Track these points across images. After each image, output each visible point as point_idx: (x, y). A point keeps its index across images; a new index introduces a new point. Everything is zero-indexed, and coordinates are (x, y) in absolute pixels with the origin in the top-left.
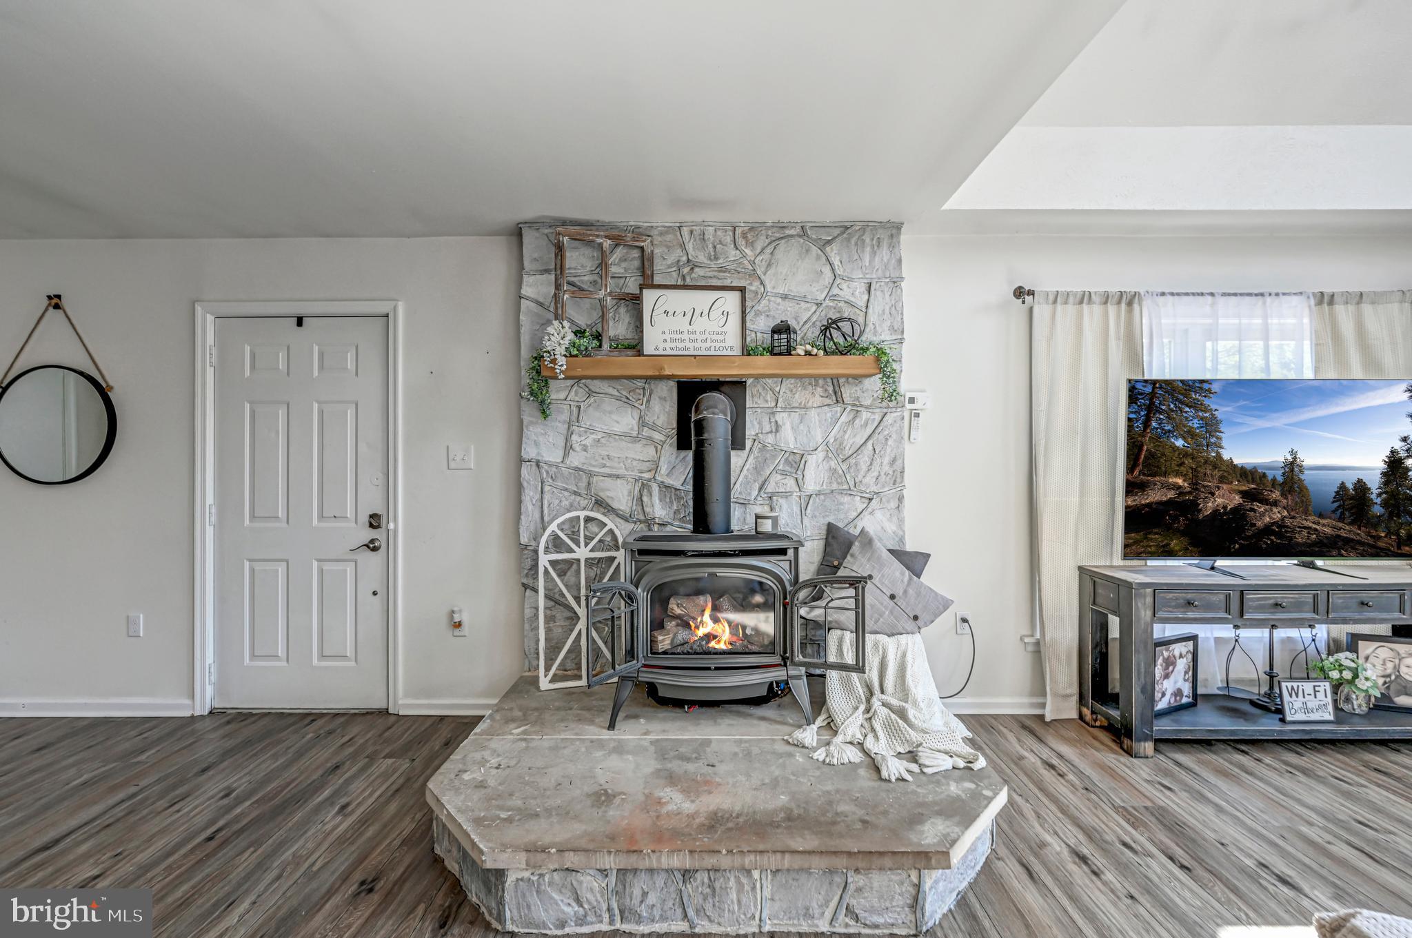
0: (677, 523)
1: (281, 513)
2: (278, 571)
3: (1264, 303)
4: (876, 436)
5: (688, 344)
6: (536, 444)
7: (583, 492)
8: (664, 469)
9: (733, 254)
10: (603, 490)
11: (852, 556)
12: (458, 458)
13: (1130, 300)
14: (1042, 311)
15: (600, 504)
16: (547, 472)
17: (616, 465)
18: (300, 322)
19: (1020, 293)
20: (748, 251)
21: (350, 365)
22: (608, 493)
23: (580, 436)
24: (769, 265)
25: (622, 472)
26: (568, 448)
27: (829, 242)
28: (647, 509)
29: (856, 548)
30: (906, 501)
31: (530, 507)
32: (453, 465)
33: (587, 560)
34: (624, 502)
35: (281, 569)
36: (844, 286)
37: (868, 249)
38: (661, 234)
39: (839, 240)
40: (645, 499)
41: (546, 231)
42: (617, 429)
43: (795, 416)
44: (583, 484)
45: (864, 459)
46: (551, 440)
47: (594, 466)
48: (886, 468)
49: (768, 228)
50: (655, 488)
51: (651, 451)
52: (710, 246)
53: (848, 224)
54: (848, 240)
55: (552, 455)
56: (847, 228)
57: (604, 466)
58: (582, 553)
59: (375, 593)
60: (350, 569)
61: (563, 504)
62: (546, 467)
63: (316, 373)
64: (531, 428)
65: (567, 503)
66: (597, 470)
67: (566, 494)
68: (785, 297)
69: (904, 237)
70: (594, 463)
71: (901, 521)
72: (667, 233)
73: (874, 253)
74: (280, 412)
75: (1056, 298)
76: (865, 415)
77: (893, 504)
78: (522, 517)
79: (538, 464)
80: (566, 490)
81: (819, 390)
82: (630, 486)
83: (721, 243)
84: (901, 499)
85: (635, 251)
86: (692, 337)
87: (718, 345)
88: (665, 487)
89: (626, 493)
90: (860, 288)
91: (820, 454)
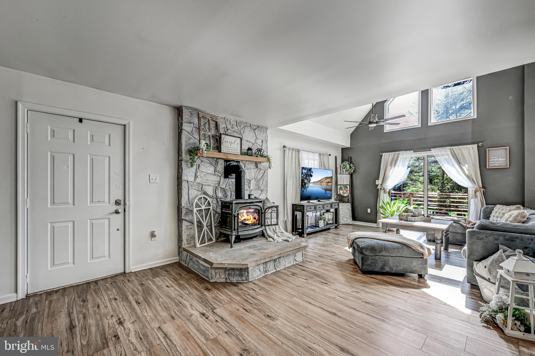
0: (224, 198)
1: (70, 201)
2: (68, 226)
3: (308, 153)
4: (263, 176)
5: (230, 151)
6: (187, 175)
7: (200, 190)
8: (221, 183)
9: (236, 128)
10: (206, 189)
11: (266, 203)
12: (154, 179)
13: (298, 151)
14: (287, 151)
15: (205, 193)
16: (190, 184)
17: (209, 182)
18: (81, 120)
19: (284, 147)
20: (239, 128)
21: (107, 142)
22: (207, 190)
23: (200, 173)
24: (244, 132)
25: (211, 184)
26: (196, 177)
27: (255, 129)
28: (217, 195)
29: (266, 201)
30: (268, 191)
31: (185, 195)
32: (151, 181)
33: (205, 209)
34: (211, 192)
35: (70, 225)
36: (258, 140)
37: (262, 133)
38: (220, 119)
39: (257, 129)
40: (217, 192)
41: (190, 110)
42: (209, 172)
43: (249, 170)
44: (200, 188)
45: (261, 181)
46: (191, 174)
47: (203, 182)
48: (265, 184)
49: (244, 123)
50: (219, 189)
51: (218, 178)
52: (232, 125)
53: (259, 126)
54: (259, 130)
55: (191, 179)
56: (259, 127)
57: (206, 182)
58: (203, 207)
59: (118, 230)
60: (106, 221)
61: (195, 193)
62: (190, 182)
63: (89, 143)
64: (185, 170)
65: (196, 193)
66: (204, 183)
67: (195, 190)
68: (247, 141)
69: (268, 131)
70: (203, 181)
71: (267, 195)
72: (222, 119)
73: (263, 134)
74: (69, 157)
75: (289, 149)
76: (261, 171)
77: (266, 192)
78: (182, 198)
79: (187, 182)
80: (195, 189)
81: (253, 165)
82: (213, 188)
83: (234, 124)
84: (267, 191)
85: (214, 122)
86: (231, 149)
87: (236, 151)
88: (221, 188)
89: (212, 190)
90: (261, 142)
91: (254, 180)
